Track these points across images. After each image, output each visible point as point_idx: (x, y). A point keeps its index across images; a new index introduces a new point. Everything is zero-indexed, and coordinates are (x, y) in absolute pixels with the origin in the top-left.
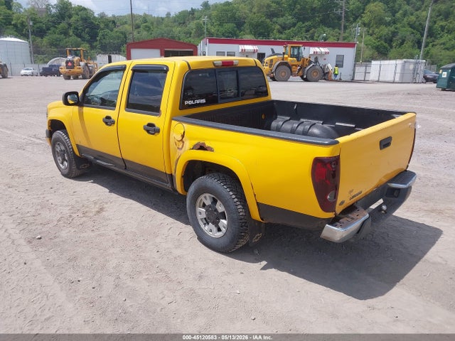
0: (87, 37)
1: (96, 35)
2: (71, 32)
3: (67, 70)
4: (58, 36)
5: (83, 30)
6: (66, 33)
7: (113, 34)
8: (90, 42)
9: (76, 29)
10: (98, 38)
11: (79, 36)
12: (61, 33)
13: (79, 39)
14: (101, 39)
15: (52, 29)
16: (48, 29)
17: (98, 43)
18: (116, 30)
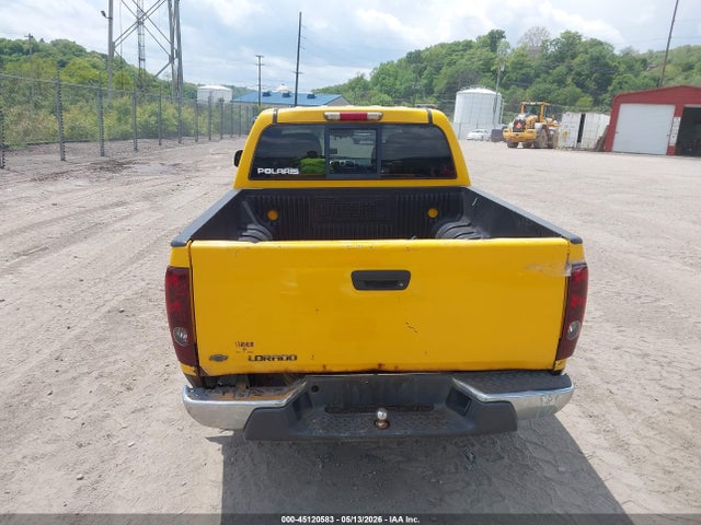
0: (592, 85)
1: (609, 82)
2: (569, 80)
3: (513, 134)
4: (548, 86)
5: (588, 76)
6: (561, 82)
7: (638, 81)
8: (595, 95)
9: (579, 74)
10: (610, 88)
11: (579, 85)
12: (554, 82)
13: (579, 90)
14: (614, 89)
15: (543, 76)
16: (537, 76)
17: (608, 95)
18: (645, 73)
